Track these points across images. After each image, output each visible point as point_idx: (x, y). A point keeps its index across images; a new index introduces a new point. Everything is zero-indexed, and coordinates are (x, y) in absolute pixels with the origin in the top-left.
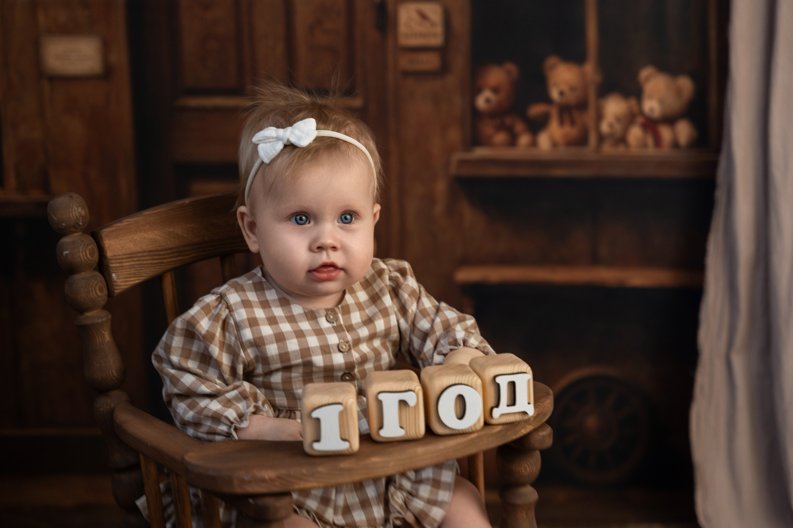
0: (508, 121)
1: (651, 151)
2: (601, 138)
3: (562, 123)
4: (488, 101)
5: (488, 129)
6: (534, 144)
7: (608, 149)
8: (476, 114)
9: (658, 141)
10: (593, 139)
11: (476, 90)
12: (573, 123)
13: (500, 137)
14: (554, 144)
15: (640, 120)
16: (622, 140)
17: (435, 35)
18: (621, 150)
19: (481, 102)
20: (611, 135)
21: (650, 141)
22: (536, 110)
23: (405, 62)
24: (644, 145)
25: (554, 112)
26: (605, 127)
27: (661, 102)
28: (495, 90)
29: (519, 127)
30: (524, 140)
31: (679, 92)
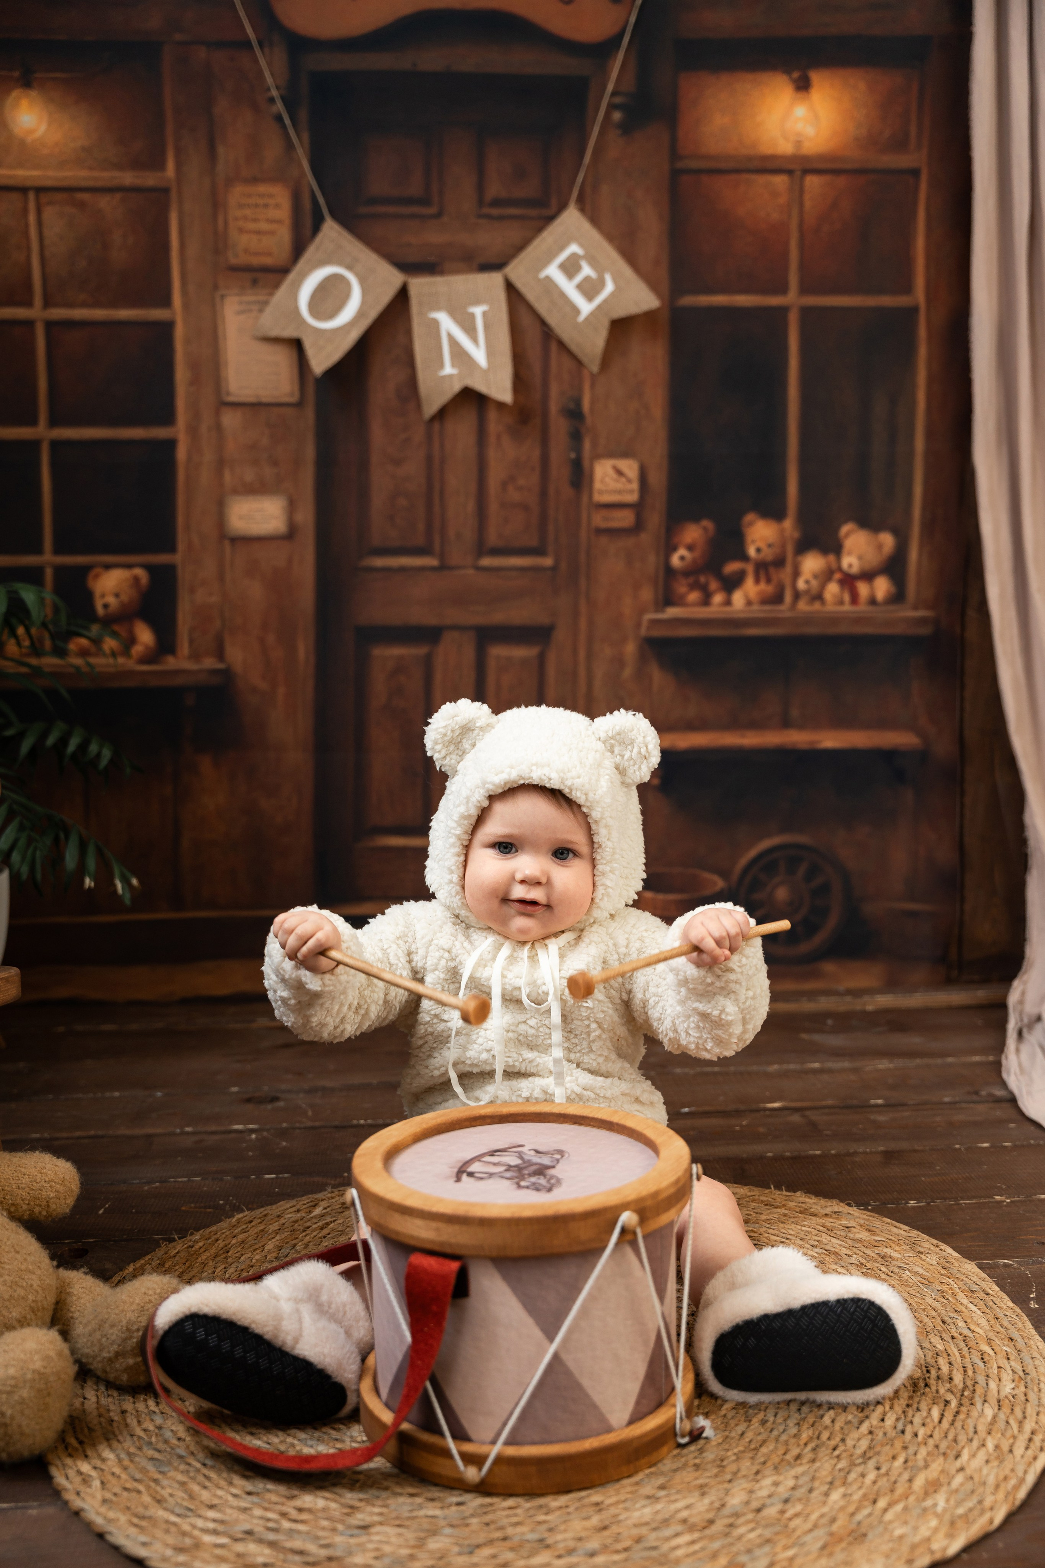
0: (702, 579)
1: (847, 607)
2: (797, 595)
3: (757, 581)
4: (682, 558)
5: (681, 588)
6: (728, 602)
7: (803, 606)
8: (670, 572)
9: (855, 599)
10: (788, 597)
11: (671, 548)
12: (769, 581)
13: (694, 596)
14: (749, 603)
15: (837, 576)
16: (819, 597)
17: (631, 492)
18: (817, 606)
19: (675, 560)
20: (807, 592)
21: (847, 597)
22: (732, 567)
23: (599, 520)
24: (841, 602)
25: (750, 569)
26: (801, 585)
27: (860, 558)
28: (690, 548)
29: (713, 585)
30: (718, 598)
31: (880, 547)
